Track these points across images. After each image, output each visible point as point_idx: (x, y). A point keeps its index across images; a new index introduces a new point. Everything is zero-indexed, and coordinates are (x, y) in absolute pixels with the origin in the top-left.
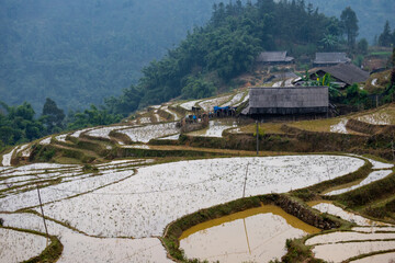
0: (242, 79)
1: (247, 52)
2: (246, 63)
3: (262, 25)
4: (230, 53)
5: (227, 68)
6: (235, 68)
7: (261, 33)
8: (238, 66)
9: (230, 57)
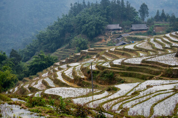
0: (100, 38)
1: (102, 25)
2: (101, 30)
3: (106, 12)
4: (94, 25)
5: (93, 33)
6: (96, 33)
7: (105, 15)
8: (98, 31)
9: (94, 27)
